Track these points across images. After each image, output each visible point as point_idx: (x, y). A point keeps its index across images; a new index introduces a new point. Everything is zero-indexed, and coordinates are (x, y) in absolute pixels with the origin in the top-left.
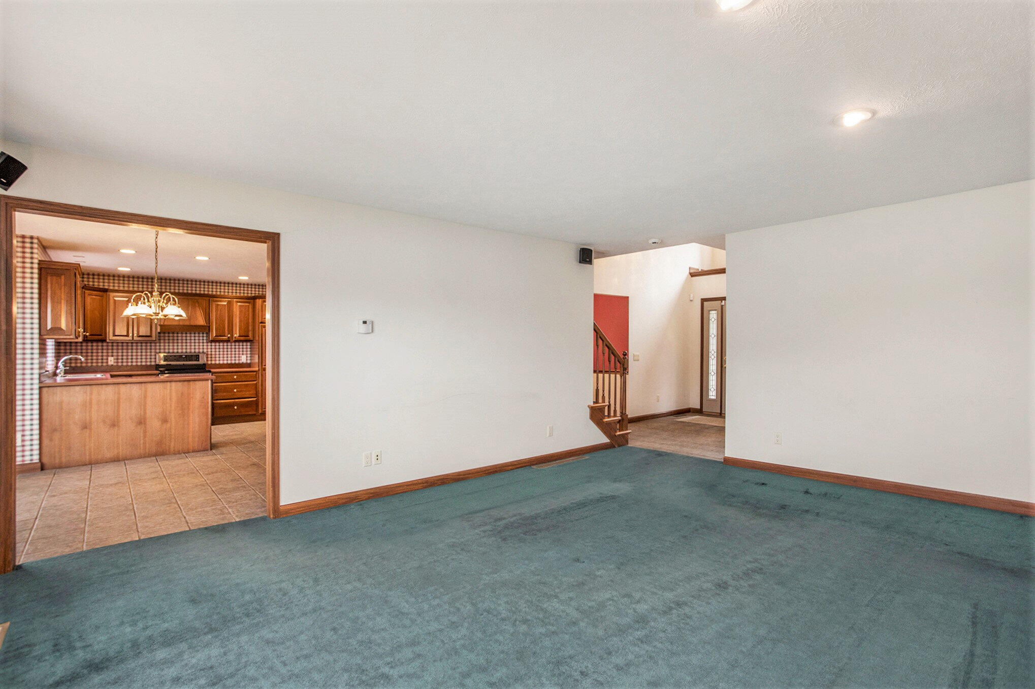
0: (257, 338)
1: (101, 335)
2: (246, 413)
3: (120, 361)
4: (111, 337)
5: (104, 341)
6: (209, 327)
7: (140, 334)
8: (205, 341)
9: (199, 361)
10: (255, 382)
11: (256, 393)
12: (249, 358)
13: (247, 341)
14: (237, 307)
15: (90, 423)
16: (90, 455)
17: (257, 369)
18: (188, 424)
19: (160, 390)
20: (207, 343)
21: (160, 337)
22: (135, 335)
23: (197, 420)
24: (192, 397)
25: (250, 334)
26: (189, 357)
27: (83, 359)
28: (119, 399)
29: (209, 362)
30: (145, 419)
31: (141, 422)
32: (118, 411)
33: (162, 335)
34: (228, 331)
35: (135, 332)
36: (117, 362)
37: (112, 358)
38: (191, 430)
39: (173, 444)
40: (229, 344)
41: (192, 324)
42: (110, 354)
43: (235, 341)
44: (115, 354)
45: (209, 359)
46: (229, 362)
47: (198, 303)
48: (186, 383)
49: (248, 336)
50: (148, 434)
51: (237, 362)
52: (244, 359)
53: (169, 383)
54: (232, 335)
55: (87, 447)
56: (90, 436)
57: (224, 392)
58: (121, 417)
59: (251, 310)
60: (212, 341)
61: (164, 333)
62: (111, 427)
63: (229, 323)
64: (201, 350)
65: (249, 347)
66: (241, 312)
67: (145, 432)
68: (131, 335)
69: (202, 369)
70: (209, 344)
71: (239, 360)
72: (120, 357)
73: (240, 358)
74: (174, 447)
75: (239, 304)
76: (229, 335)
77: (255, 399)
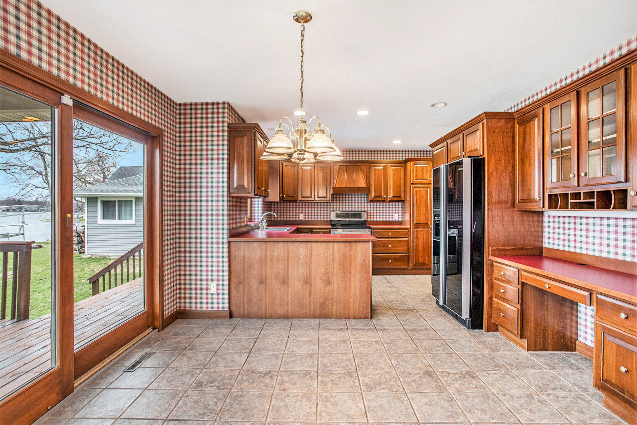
0: (408, 198)
1: (293, 197)
2: (399, 267)
3: (307, 217)
4: (300, 198)
5: (295, 201)
6: (369, 188)
7: (320, 196)
8: (366, 201)
9: (361, 218)
10: (407, 239)
11: (408, 248)
12: (400, 217)
13: (398, 201)
14: (391, 170)
15: (266, 278)
16: (266, 309)
17: (408, 227)
18: (350, 288)
19: (324, 250)
20: (367, 203)
21: (333, 198)
22: (316, 196)
23: (358, 285)
24: (354, 260)
25: (402, 195)
26: (354, 215)
27: (276, 216)
28: (288, 257)
29: (369, 219)
30: (310, 279)
31: (307, 281)
32: (288, 269)
33: (335, 196)
34: (384, 192)
35: (316, 194)
36: (305, 218)
37: (302, 214)
38: (352, 295)
39: (335, 308)
40: (384, 204)
41: (356, 186)
42: (301, 211)
43: (390, 201)
44: (304, 211)
45: (369, 217)
46: (384, 219)
47: (361, 168)
48: (348, 244)
49: (400, 197)
50: (312, 294)
51: (391, 219)
52: (396, 218)
53: (331, 244)
54: (387, 196)
55: (264, 301)
56: (265, 291)
57: (381, 246)
58: (290, 275)
59: (402, 173)
60: (371, 201)
61: (336, 195)
62: (281, 284)
63: (384, 184)
64: (363, 209)
65: (400, 206)
66: (394, 175)
67: (310, 292)
68: (313, 196)
69: (363, 225)
70: (369, 204)
71: (392, 218)
72: (307, 214)
73: (393, 217)
74: (336, 311)
75: (393, 168)
76: (385, 196)
77: (406, 254)
